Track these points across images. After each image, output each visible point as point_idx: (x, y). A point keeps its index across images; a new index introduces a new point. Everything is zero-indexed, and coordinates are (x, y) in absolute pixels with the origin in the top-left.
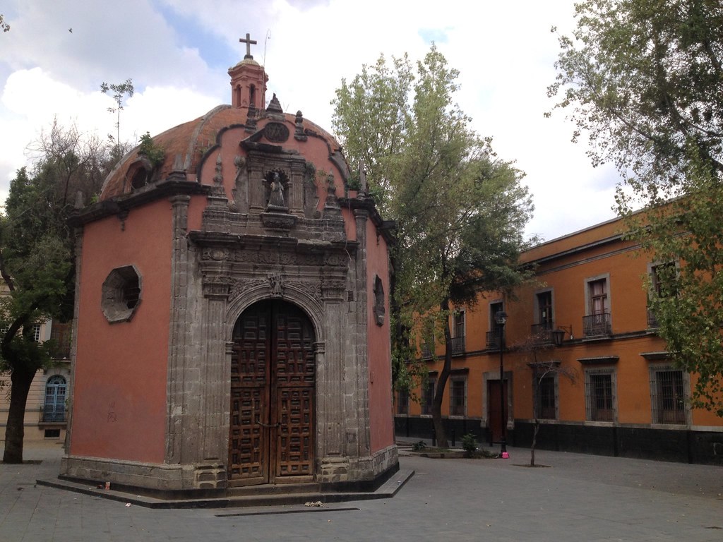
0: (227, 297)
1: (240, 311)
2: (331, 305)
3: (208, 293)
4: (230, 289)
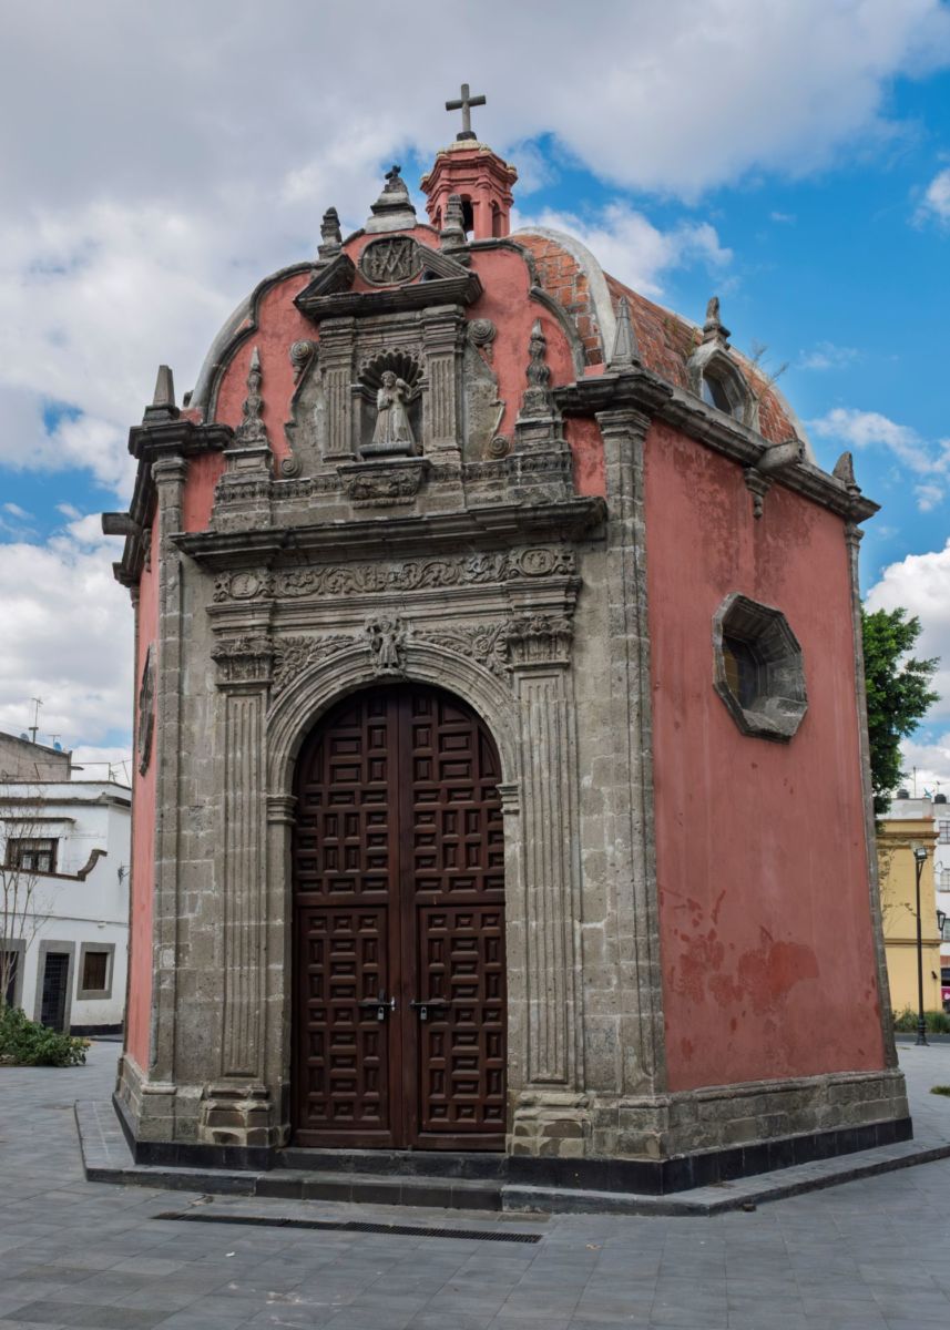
0: (268, 686)
1: (302, 719)
2: (535, 683)
3: (224, 681)
4: (273, 666)
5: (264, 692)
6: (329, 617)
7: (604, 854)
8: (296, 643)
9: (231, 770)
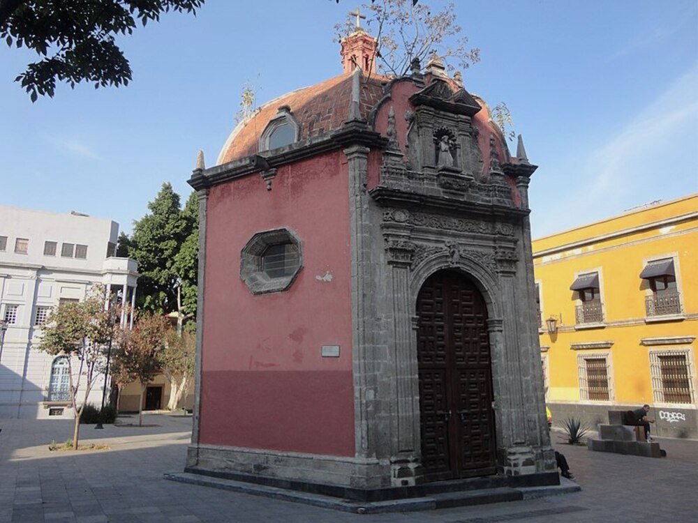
0: (410, 265)
1: (422, 281)
2: (506, 278)
3: (391, 259)
4: (412, 256)
5: (408, 267)
6: (432, 237)
7: (528, 350)
8: (421, 247)
9: (396, 302)
